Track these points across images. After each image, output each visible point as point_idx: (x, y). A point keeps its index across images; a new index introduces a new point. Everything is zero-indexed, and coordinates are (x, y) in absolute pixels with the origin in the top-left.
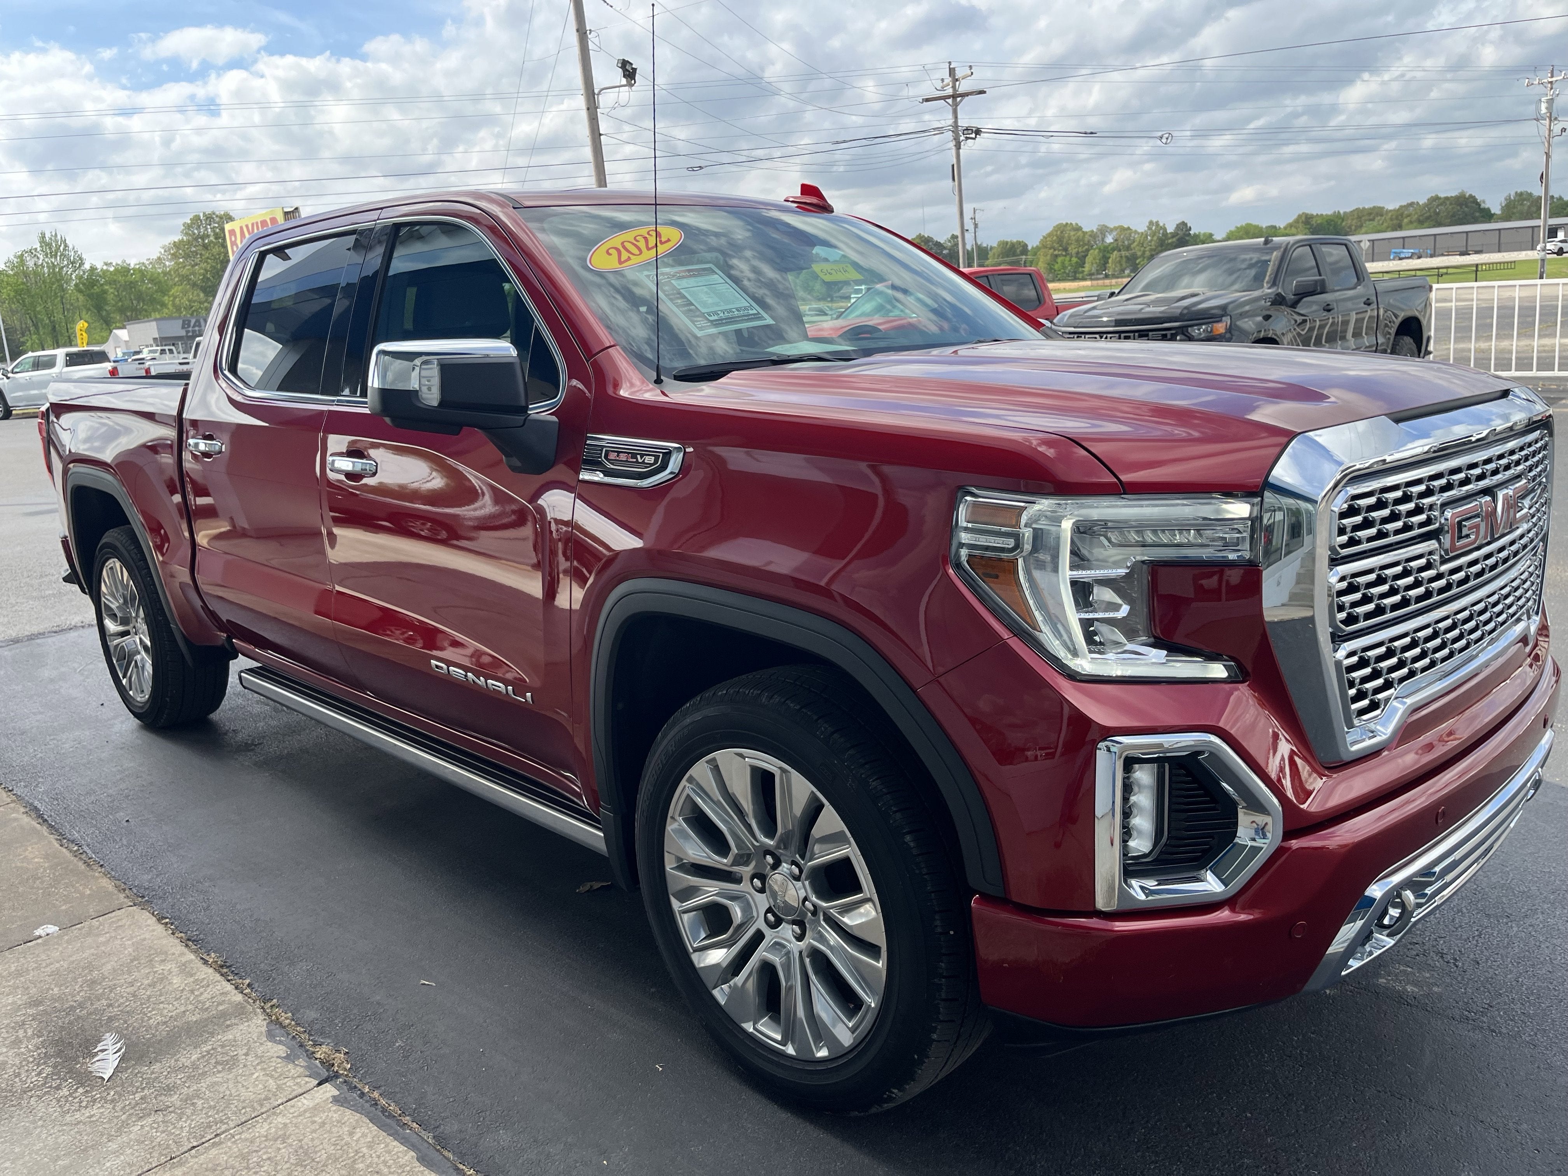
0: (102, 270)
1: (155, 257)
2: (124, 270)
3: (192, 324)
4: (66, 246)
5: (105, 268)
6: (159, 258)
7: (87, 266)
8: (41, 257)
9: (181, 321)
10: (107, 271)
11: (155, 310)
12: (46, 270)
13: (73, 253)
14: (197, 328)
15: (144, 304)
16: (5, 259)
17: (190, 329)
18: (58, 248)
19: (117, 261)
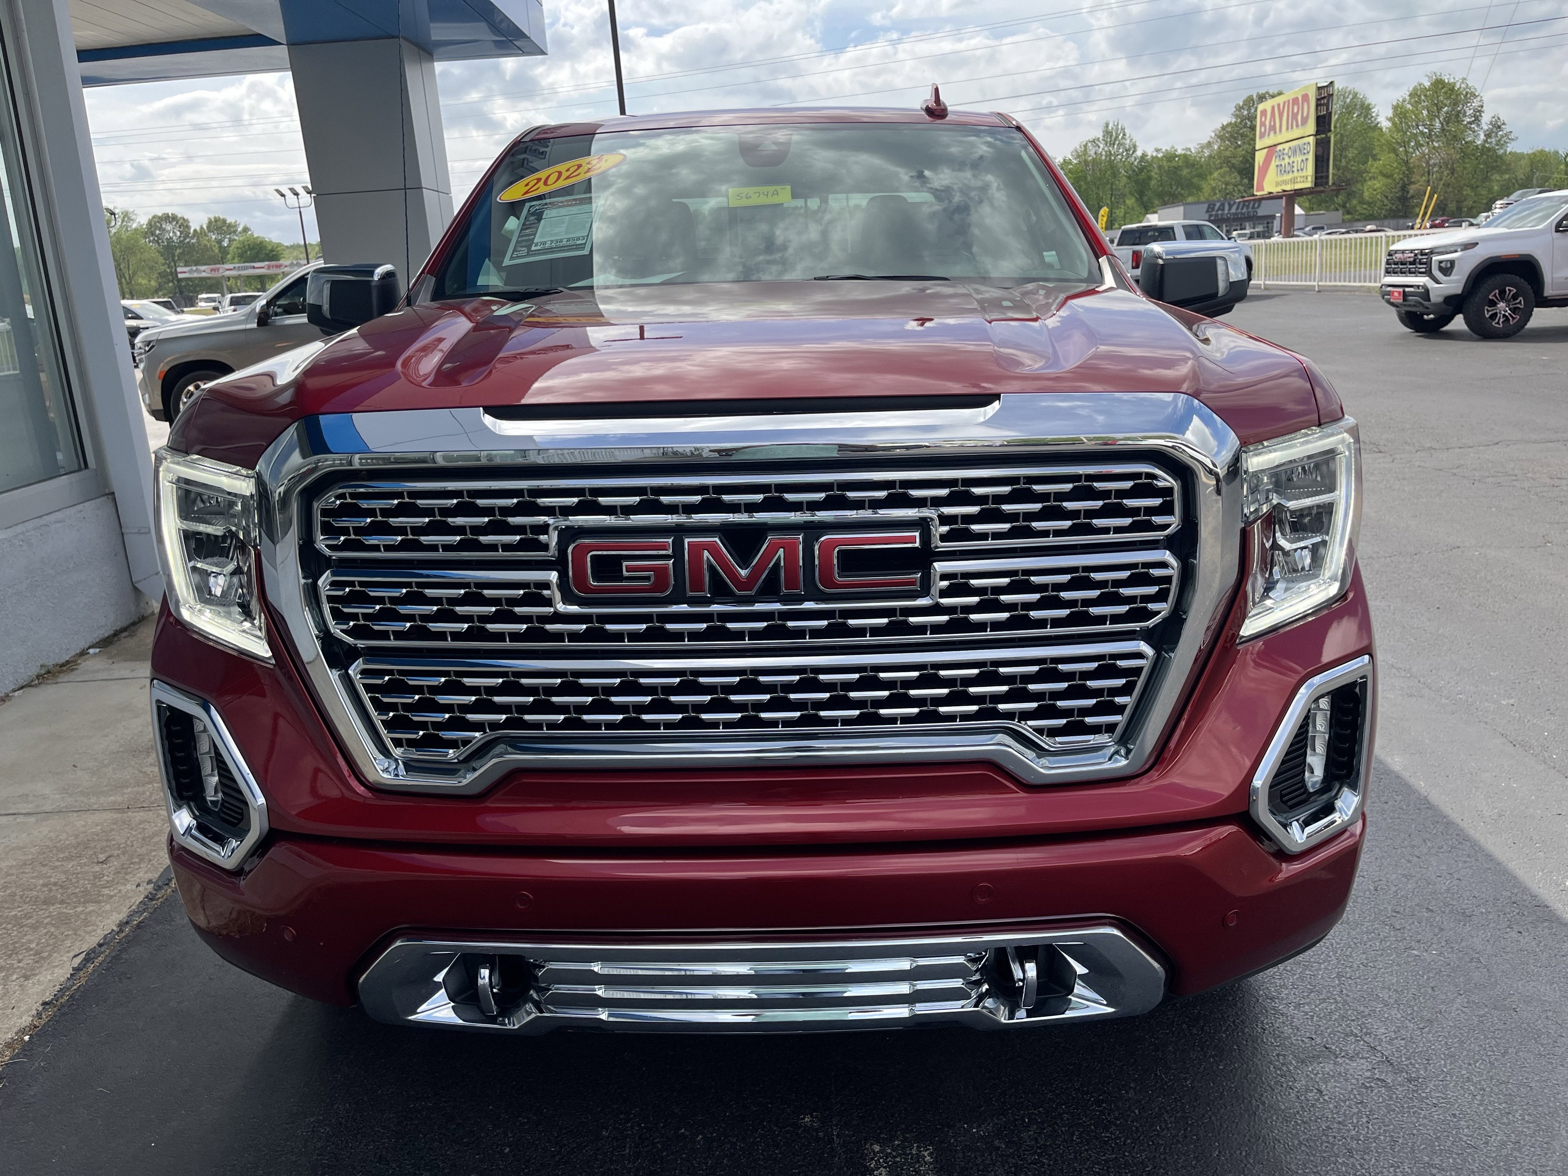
0: (1152, 156)
1: (1206, 142)
2: (1170, 157)
3: (1216, 208)
4: (1124, 135)
5: (1155, 154)
6: (1209, 142)
7: (1139, 153)
8: (1102, 146)
9: (1206, 206)
10: (1157, 157)
11: (1190, 195)
12: (1103, 158)
13: (1128, 141)
14: (1220, 212)
15: (1182, 189)
16: (1072, 149)
17: (1214, 213)
18: (1117, 137)
19: (1165, 147)
